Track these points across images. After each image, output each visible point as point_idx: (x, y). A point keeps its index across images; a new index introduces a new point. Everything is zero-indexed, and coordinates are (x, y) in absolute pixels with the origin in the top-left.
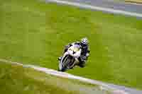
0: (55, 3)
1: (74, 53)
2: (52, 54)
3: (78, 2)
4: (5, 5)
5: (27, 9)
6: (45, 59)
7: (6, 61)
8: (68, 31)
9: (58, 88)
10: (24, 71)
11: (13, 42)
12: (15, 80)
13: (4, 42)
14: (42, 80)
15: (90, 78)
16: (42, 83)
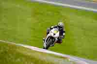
0: (38, 2)
1: (54, 34)
2: (35, 37)
3: (54, 1)
4: (3, 3)
5: (18, 6)
6: (31, 40)
7: (4, 41)
8: (46, 21)
9: (39, 60)
10: (16, 48)
11: (9, 29)
12: (10, 55)
13: (3, 29)
14: (29, 54)
15: (61, 53)
16: (29, 56)
